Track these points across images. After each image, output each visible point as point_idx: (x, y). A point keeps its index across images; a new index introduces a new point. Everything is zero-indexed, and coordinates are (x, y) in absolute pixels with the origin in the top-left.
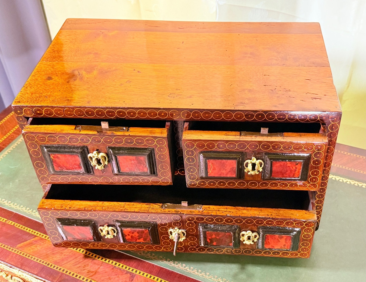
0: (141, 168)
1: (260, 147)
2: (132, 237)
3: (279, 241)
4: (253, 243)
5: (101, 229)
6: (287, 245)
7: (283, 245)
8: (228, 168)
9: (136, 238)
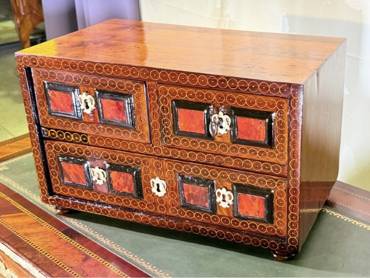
0: (121, 115)
1: (226, 99)
2: (118, 184)
3: (253, 205)
4: (228, 207)
5: (93, 171)
6: (260, 211)
7: (257, 211)
8: (197, 122)
9: (121, 186)
